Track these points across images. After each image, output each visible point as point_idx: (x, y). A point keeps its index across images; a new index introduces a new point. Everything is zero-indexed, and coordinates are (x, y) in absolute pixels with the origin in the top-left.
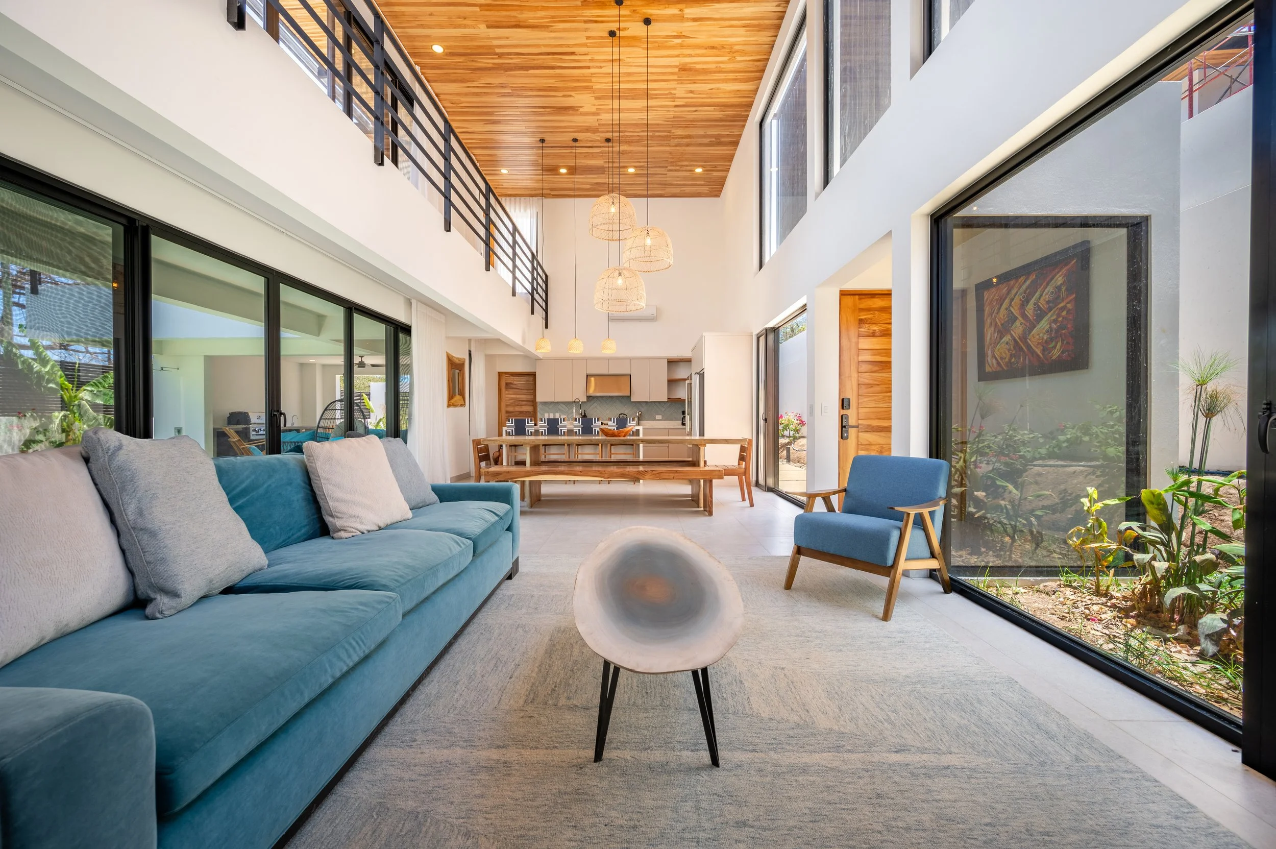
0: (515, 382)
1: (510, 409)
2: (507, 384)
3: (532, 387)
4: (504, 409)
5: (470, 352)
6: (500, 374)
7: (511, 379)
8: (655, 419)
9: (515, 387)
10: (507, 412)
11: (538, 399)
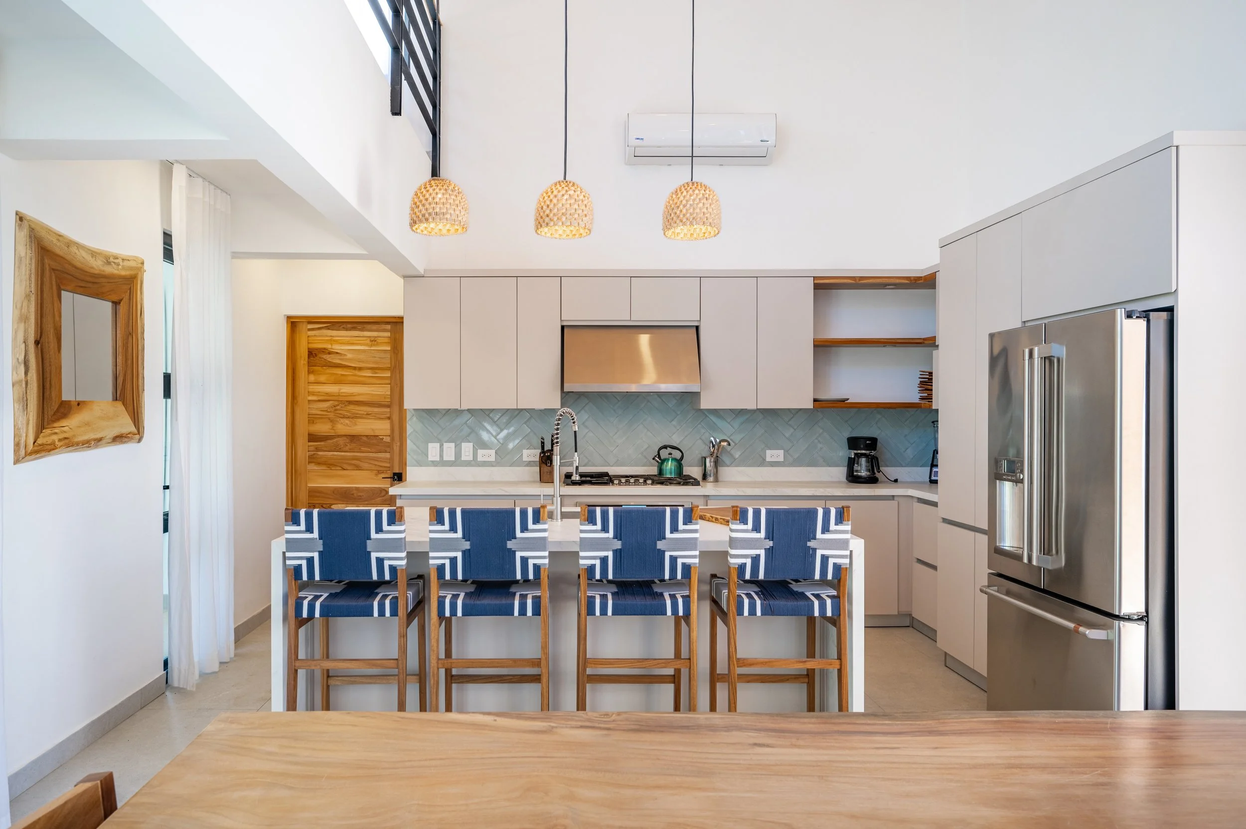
0: (337, 348)
1: (322, 428)
2: (311, 353)
3: (387, 362)
4: (303, 429)
5: (167, 238)
6: (293, 323)
7: (322, 339)
8: (762, 462)
9: (336, 360)
10: (312, 438)
11: (410, 403)
